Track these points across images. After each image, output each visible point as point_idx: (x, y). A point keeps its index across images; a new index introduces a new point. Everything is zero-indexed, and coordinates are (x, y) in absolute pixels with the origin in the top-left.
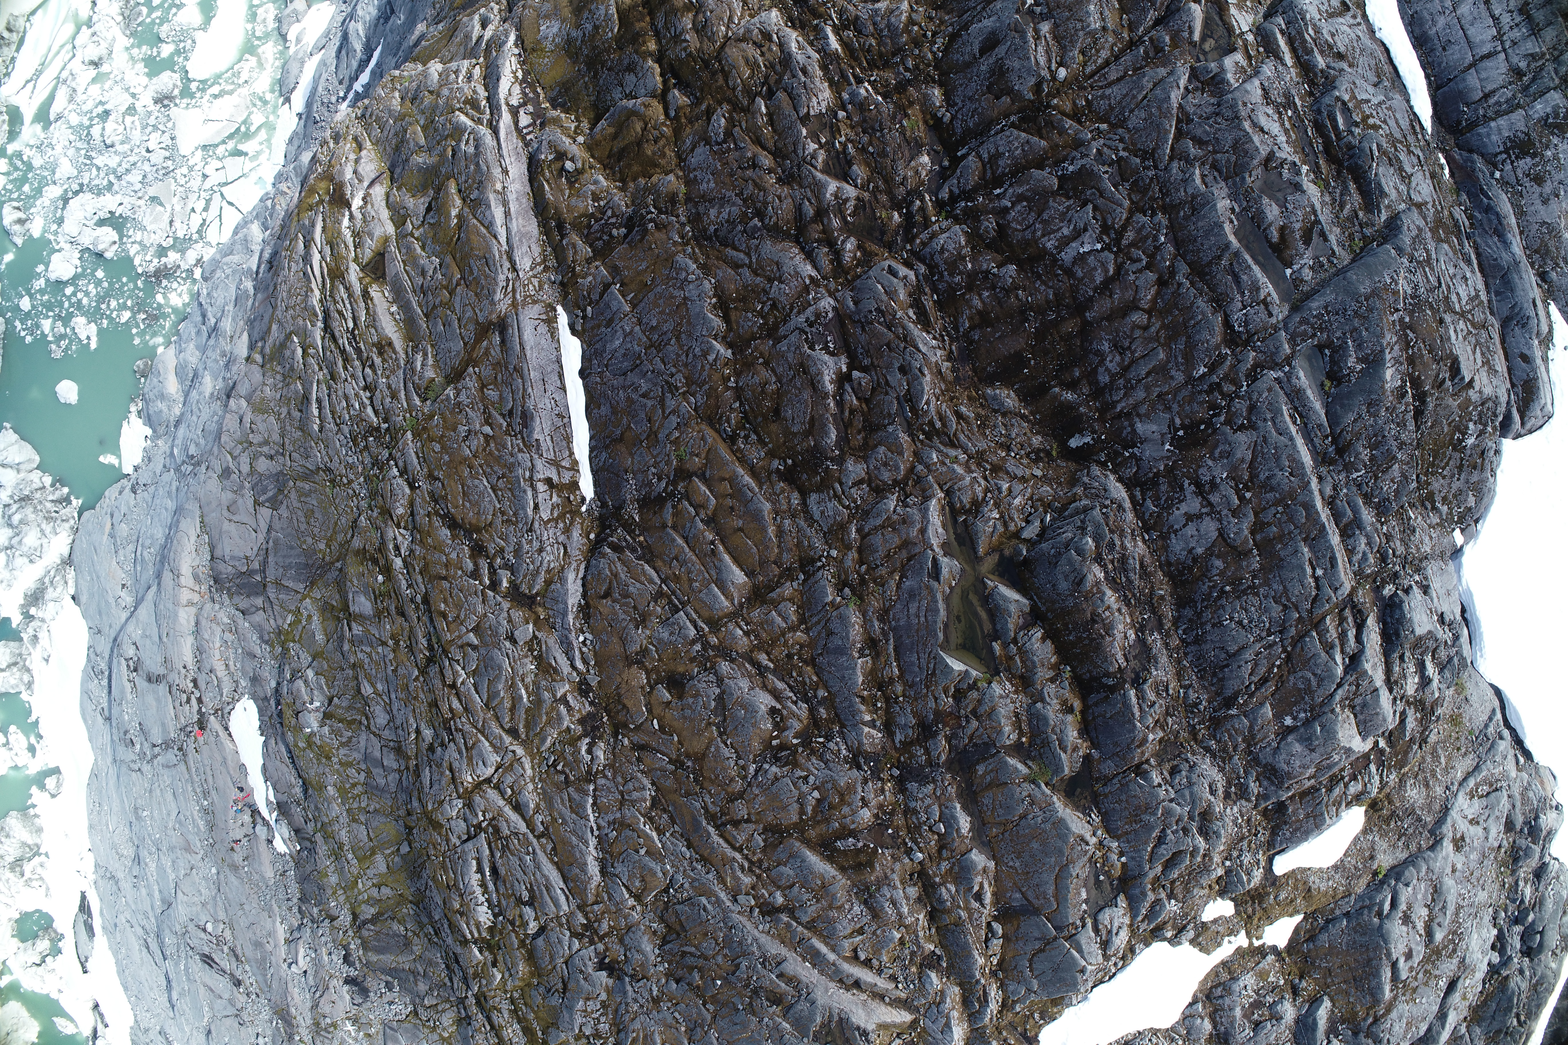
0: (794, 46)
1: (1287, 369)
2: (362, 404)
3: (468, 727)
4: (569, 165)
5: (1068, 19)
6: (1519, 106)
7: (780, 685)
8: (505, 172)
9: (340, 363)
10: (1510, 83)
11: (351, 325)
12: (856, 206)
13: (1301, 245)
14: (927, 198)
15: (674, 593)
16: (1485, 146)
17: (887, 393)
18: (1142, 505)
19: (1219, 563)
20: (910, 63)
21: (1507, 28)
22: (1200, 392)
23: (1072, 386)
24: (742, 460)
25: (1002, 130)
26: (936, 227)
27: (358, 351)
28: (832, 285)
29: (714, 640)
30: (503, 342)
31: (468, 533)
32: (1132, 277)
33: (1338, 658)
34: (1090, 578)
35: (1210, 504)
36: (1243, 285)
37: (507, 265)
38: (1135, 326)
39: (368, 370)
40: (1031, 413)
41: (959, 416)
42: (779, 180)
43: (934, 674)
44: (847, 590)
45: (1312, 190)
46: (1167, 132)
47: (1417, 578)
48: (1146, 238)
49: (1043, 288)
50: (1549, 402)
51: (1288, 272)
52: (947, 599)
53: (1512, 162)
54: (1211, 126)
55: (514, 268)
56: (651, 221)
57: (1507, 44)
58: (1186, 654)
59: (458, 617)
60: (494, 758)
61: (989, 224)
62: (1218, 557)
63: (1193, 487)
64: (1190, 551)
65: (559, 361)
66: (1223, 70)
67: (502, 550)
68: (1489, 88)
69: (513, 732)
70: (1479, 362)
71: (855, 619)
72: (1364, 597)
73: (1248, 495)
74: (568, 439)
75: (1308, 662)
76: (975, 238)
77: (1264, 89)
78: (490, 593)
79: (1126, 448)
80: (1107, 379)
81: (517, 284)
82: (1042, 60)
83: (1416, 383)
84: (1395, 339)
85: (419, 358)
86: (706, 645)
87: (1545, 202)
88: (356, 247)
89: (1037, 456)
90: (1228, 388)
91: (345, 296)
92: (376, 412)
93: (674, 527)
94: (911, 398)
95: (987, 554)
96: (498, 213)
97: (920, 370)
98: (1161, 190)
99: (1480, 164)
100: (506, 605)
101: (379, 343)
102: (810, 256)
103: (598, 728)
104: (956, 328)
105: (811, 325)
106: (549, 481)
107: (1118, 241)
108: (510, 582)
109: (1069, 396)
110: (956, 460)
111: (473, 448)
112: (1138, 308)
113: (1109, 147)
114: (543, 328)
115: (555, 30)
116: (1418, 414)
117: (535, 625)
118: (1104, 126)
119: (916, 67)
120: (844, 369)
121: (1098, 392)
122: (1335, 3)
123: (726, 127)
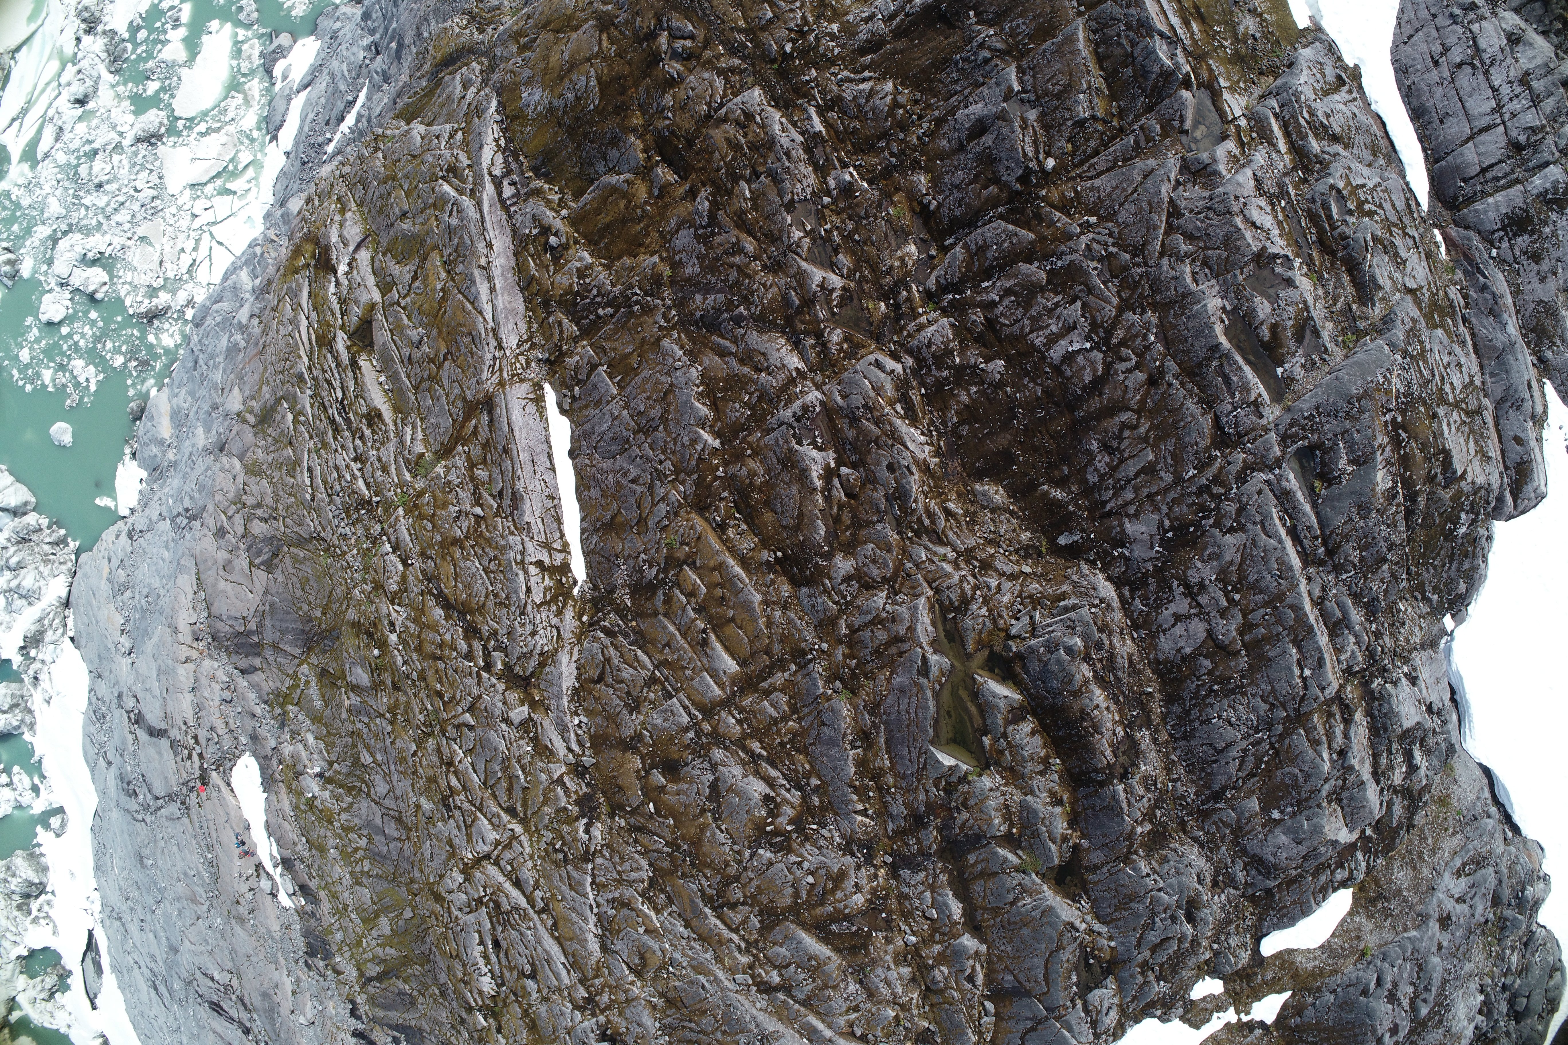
0: (777, 127)
1: (1277, 471)
2: (353, 476)
3: (466, 805)
4: (553, 240)
5: (1057, 108)
6: (1517, 181)
7: (774, 773)
8: (490, 246)
9: (330, 433)
10: (1509, 157)
11: (340, 394)
12: (841, 296)
13: (1292, 344)
14: (914, 287)
15: (667, 679)
16: (1482, 222)
17: (875, 490)
18: (1130, 604)
19: (1207, 663)
20: (895, 148)
21: (1506, 99)
22: (1189, 495)
23: (1061, 483)
24: (732, 550)
25: (990, 221)
26: (923, 319)
27: (348, 421)
28: (819, 378)
29: (707, 727)
30: (491, 421)
31: (462, 614)
32: (1121, 377)
33: (1326, 755)
34: (1078, 677)
35: (1199, 605)
36: (1234, 386)
37: (493, 343)
38: (1123, 426)
39: (358, 442)
40: (1020, 508)
41: (948, 513)
42: (764, 267)
43: (924, 768)
44: (838, 683)
45: (1304, 284)
46: (1157, 227)
47: (1406, 669)
48: (1136, 336)
49: (1031, 385)
50: (1542, 483)
51: (1280, 371)
52: (937, 695)
53: (1510, 240)
54: (1202, 222)
55: (500, 347)
56: (637, 302)
57: (1507, 116)
58: (1175, 749)
59: (454, 697)
60: (493, 836)
61: (978, 317)
62: (1206, 657)
63: (1181, 589)
64: (1179, 650)
65: (548, 441)
66: (1214, 160)
67: (495, 633)
68: (1488, 162)
69: (511, 811)
70: (1472, 452)
71: (846, 711)
72: (1351, 692)
73: (1237, 597)
74: (559, 520)
75: (1294, 758)
76: (962, 332)
77: (1256, 180)
78: (485, 675)
79: (1115, 547)
80: (1096, 479)
81: (504, 362)
82: (1030, 152)
83: (1408, 484)
84: (1386, 440)
85: (408, 430)
86: (699, 733)
87: (1542, 280)
88: (342, 315)
89: (1026, 552)
90: (1217, 490)
91: (333, 365)
92: (368, 485)
93: (666, 615)
94: (900, 495)
95: (977, 650)
96: (483, 289)
97: (908, 468)
98: (1151, 288)
99: (1476, 241)
100: (501, 687)
101: (368, 414)
102: (797, 347)
103: (595, 809)
104: (944, 423)
105: (798, 420)
106: (539, 564)
107: (1107, 339)
108: (505, 664)
109: (1058, 494)
110: (944, 558)
111: (465, 529)
112: (1127, 409)
113: (1098, 242)
114: (531, 408)
115: (537, 97)
116: (1409, 514)
117: (530, 706)
118: (1093, 219)
119: (902, 152)
120: (833, 464)
121: (1088, 490)
122: (1330, 78)
123: (710, 210)
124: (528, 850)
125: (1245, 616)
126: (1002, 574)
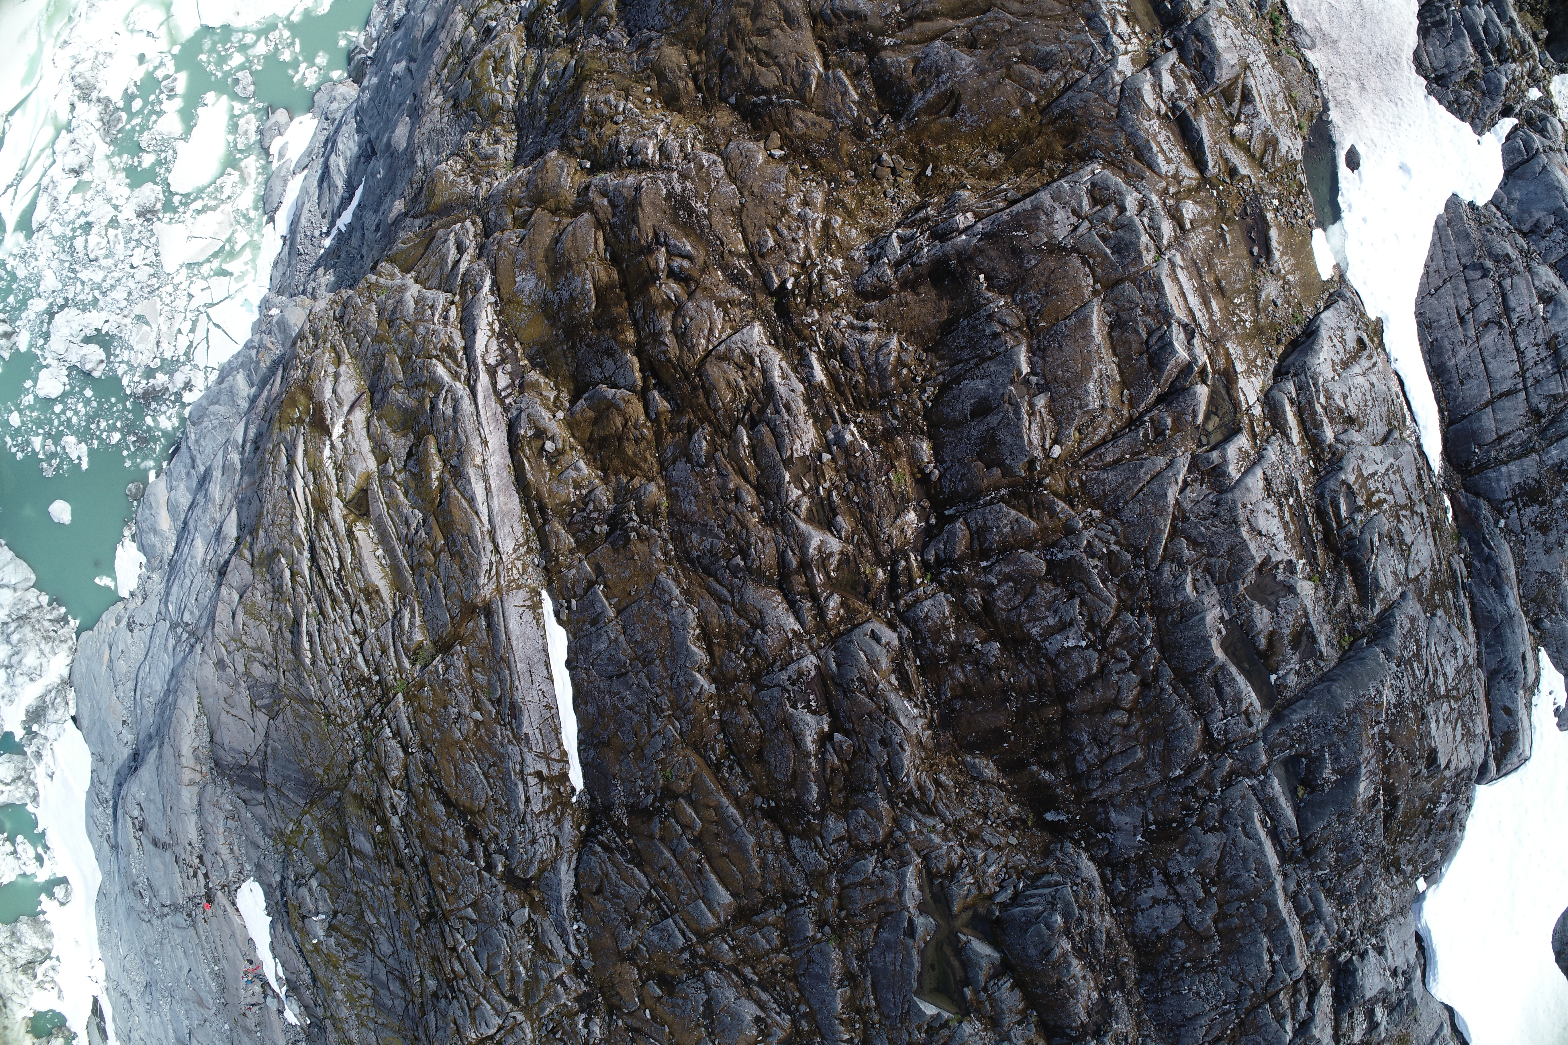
0: (776, 374)
1: (1262, 777)
2: (352, 649)
3: (469, 990)
4: (549, 446)
5: (1065, 395)
6: (1533, 450)
7: (765, 997)
8: (485, 442)
9: (328, 603)
10: (1527, 425)
11: (337, 565)
12: (839, 561)
13: (1288, 650)
14: (913, 557)
15: (663, 899)
16: (1493, 491)
17: (867, 761)
18: (1111, 883)
19: (1181, 944)
20: (898, 410)
21: (1531, 363)
22: (1175, 793)
23: (1050, 766)
24: (727, 789)
25: (991, 503)
26: (920, 591)
27: (346, 593)
28: (815, 642)
29: (702, 951)
30: (489, 625)
31: (463, 815)
32: (1115, 677)
33: (1288, 1027)
34: (1058, 951)
35: (1176, 893)
36: (1226, 696)
37: (490, 546)
38: (1115, 724)
39: (356, 617)
40: (1010, 783)
41: (938, 784)
42: (762, 519)
43: (908, 1013)
44: (827, 929)
45: (1306, 588)
46: (1161, 532)
47: (1374, 941)
48: (1132, 638)
49: (1026, 671)
50: (1527, 747)
51: (1273, 677)
52: (922, 953)
53: (1519, 510)
54: (1207, 528)
55: (497, 550)
56: (634, 529)
57: (1530, 382)
58: (1146, 1009)
59: (456, 891)
60: (497, 1021)
61: (976, 597)
62: (1181, 938)
63: (1161, 877)
64: (1155, 929)
65: (545, 650)
66: (1225, 461)
67: (496, 837)
68: (1505, 429)
69: (513, 1000)
70: (1459, 738)
71: (835, 955)
72: (1318, 970)
73: (1214, 890)
74: (557, 730)
75: (1259, 1029)
76: (960, 608)
77: (1266, 479)
78: (486, 875)
79: (1099, 831)
80: (1085, 768)
81: (501, 568)
82: (1036, 439)
83: (1389, 790)
84: (1372, 752)
85: (407, 614)
86: (694, 955)
87: (1548, 551)
88: (338, 481)
89: (1013, 825)
90: (1203, 792)
91: (330, 534)
92: (366, 662)
93: (662, 839)
94: (892, 769)
95: (962, 911)
96: (478, 489)
97: (901, 745)
98: (1150, 591)
99: (1485, 510)
100: (502, 888)
101: (366, 589)
102: (793, 607)
103: (594, 1006)
104: (938, 695)
105: (793, 684)
106: (539, 774)
107: (1103, 640)
108: (505, 866)
109: (1046, 776)
110: (933, 829)
111: (465, 732)
112: (1119, 708)
113: (1100, 539)
114: (528, 616)
115: (531, 284)
116: (1388, 817)
117: (530, 907)
118: (1097, 513)
119: (905, 414)
120: (826, 728)
121: (1075, 777)
122: (1351, 344)
123: (708, 452)
124: (529, 1035)
125: (1220, 907)
126: (989, 846)
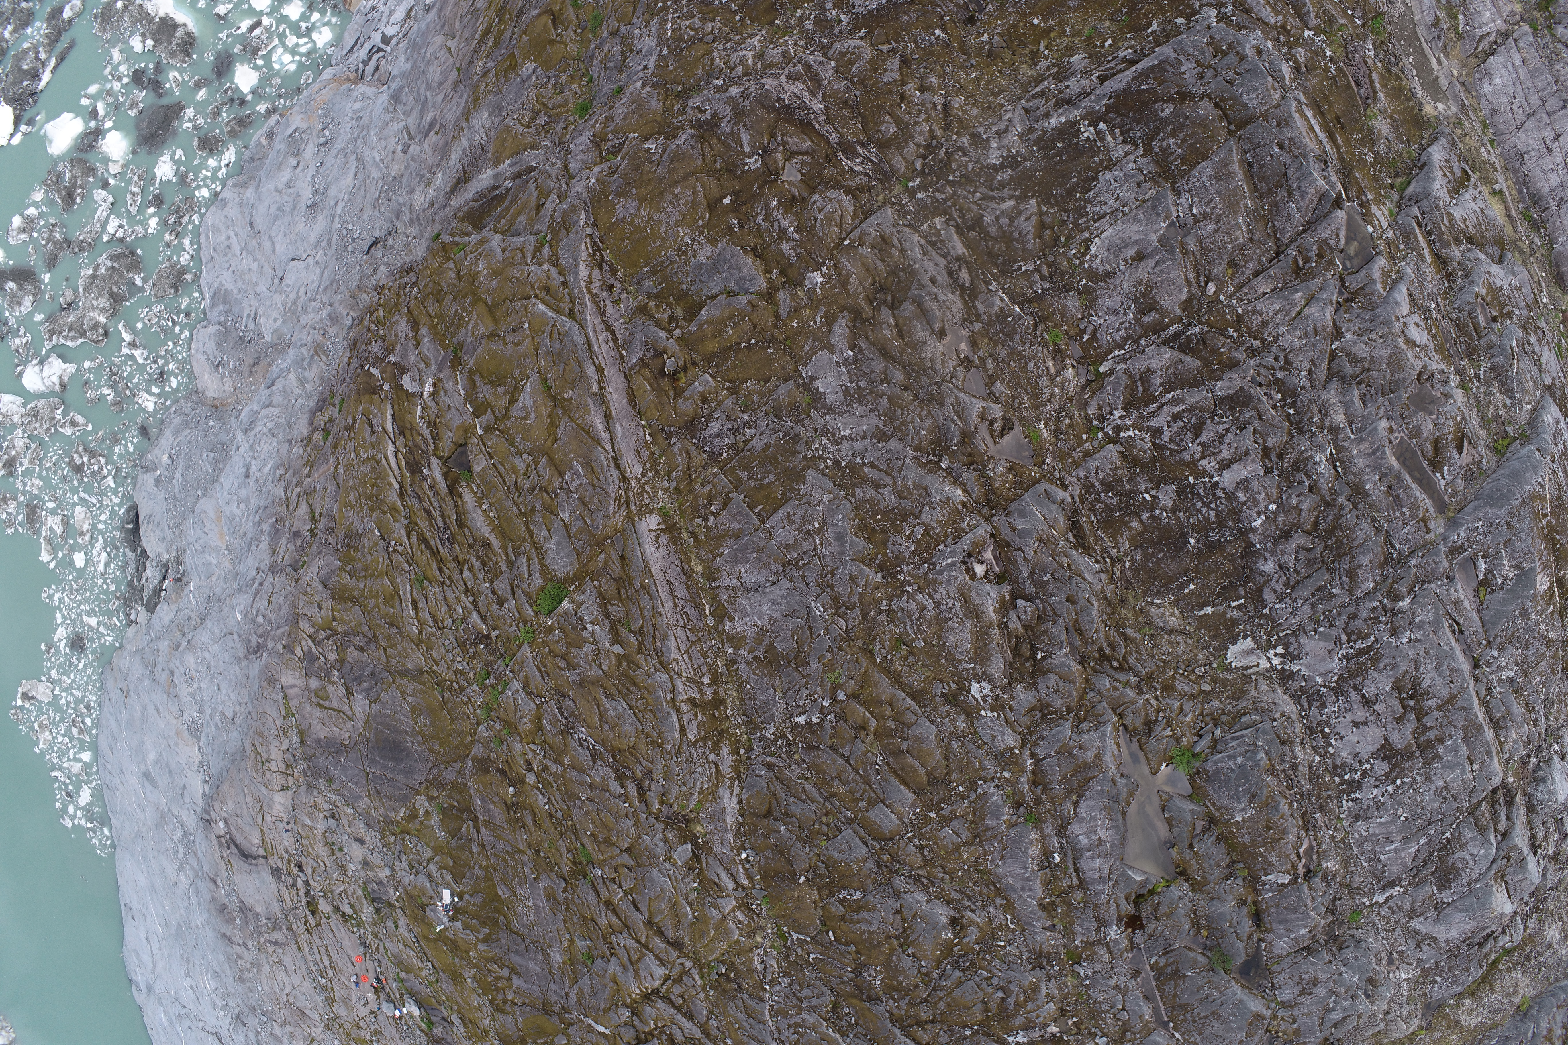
0: (917, 250)
2: (465, 609)
3: (631, 943)
5: (1215, 232)
8: (601, 371)
9: (434, 564)
12: (1003, 426)
14: (1076, 414)
17: (1054, 622)
26: (1088, 446)
27: (453, 551)
28: (986, 510)
29: (886, 856)
30: (623, 556)
32: (1295, 501)
33: (1492, 839)
35: (1376, 713)
36: (1404, 505)
37: (616, 473)
38: (1300, 548)
39: (467, 574)
40: (1195, 628)
41: (1127, 639)
44: (1023, 809)
45: (1460, 396)
47: (1556, 747)
48: (1307, 460)
49: (1204, 510)
54: (1366, 344)
55: (624, 478)
60: (661, 971)
61: (1145, 443)
62: (1383, 760)
63: (1359, 698)
64: (1356, 755)
66: (1371, 280)
67: (650, 773)
69: (679, 945)
71: (1033, 835)
72: (1512, 778)
73: (1412, 703)
77: (1410, 295)
78: (642, 815)
80: (1273, 598)
81: (630, 494)
82: (1192, 277)
83: (1562, 582)
84: (1544, 544)
85: (523, 561)
86: (879, 863)
88: (434, 440)
91: (430, 493)
92: (483, 619)
94: (1080, 627)
97: (1088, 600)
98: (1320, 411)
100: (660, 826)
101: (476, 544)
102: (959, 479)
109: (1235, 614)
110: (1127, 684)
111: (606, 669)
113: (1266, 367)
115: (633, 210)
116: (1564, 609)
120: (1008, 598)
122: (1458, 174)
124: (699, 982)
125: (1419, 719)
126: (1182, 696)
